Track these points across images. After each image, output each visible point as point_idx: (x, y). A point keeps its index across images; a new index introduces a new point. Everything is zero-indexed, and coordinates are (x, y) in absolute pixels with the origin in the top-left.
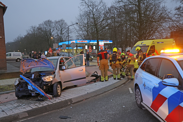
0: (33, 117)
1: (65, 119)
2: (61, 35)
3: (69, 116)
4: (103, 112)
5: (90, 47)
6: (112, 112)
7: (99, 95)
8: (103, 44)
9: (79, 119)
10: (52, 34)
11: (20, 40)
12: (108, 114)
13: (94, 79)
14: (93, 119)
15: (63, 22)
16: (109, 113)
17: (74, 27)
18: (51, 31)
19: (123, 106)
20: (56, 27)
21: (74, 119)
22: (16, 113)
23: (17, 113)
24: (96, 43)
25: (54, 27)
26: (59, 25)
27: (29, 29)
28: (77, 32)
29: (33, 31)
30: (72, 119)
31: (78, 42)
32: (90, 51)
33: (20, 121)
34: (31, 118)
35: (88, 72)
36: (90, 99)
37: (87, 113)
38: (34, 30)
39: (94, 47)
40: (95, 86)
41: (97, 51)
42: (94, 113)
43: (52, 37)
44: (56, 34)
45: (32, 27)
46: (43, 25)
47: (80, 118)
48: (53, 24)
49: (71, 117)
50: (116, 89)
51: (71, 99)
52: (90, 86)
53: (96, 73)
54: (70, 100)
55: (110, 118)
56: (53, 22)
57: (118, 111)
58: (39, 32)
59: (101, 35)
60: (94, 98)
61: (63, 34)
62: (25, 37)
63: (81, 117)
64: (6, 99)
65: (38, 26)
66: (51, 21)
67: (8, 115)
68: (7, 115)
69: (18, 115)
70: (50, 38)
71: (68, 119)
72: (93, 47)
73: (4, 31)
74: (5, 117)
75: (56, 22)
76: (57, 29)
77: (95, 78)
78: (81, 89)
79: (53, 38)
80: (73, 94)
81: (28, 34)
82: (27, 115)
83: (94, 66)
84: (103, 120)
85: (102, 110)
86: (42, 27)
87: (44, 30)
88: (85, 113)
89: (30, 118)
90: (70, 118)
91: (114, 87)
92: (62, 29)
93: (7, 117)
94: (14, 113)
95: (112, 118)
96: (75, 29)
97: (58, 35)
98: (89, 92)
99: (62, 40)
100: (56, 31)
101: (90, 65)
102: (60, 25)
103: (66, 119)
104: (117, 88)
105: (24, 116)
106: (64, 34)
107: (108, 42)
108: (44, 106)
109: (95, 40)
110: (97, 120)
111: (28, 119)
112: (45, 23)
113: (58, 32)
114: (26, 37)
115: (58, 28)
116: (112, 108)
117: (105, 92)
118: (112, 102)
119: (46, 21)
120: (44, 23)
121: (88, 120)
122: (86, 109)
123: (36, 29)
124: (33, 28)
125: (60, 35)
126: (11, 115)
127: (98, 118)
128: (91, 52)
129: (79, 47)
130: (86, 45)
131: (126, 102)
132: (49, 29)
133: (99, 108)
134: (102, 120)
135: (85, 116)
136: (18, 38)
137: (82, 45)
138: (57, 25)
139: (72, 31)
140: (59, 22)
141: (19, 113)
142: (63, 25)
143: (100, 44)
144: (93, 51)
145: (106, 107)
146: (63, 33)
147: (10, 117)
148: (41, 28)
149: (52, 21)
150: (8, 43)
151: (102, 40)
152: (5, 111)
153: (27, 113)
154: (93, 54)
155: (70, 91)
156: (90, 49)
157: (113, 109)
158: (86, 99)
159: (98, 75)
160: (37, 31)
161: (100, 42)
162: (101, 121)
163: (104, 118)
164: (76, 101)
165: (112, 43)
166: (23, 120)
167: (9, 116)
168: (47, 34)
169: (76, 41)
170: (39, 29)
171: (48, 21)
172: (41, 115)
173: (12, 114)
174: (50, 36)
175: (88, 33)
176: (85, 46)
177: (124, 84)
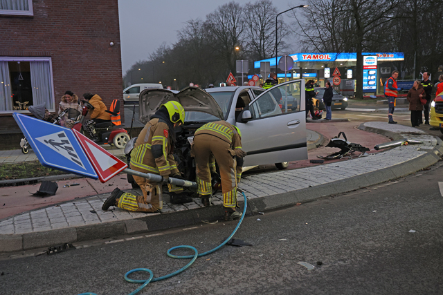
0: (158, 234)
1: (237, 246)
2: (262, 41)
3: (247, 241)
4: (344, 239)
5: (337, 71)
6: (371, 242)
7: (343, 193)
8: (376, 64)
9: (273, 251)
10: (240, 38)
11: (163, 57)
12: (359, 248)
13: (337, 154)
14: (313, 255)
15: (266, 7)
16: (363, 243)
17: (295, 20)
18: (237, 32)
19: (411, 231)
20: (248, 20)
21: (259, 250)
22: (121, 219)
23: (123, 221)
24: (353, 62)
25: (243, 22)
26: (256, 16)
27: (185, 28)
28: (303, 33)
29: (192, 33)
30: (254, 250)
31: (306, 59)
32: (337, 83)
33: (128, 239)
34: (154, 235)
35: (322, 135)
36: (313, 203)
37: (297, 239)
38: (195, 30)
39: (350, 74)
40: (333, 171)
41: (355, 82)
42: (318, 240)
43: (237, 46)
44: (250, 40)
45: (192, 24)
46: (216, 15)
47: (276, 249)
48: (243, 13)
49: (253, 243)
50: (396, 182)
51: (263, 198)
52: (320, 170)
53: (341, 138)
54: (259, 202)
55: (363, 258)
56: (241, 9)
57: (393, 241)
58: (208, 36)
59: (368, 39)
60: (326, 201)
61: (267, 38)
62: (175, 49)
63: (279, 246)
64: (110, 187)
65: (205, 20)
66: (238, 5)
67: (103, 222)
68: (100, 222)
69: (124, 224)
70: (234, 48)
71: (244, 247)
72: (346, 72)
73: (119, 29)
74: (95, 226)
75: (251, 8)
76: (251, 26)
77: (339, 150)
78: (294, 175)
79: (242, 49)
80: (269, 187)
81: (182, 40)
82: (146, 228)
83: (342, 121)
84: (341, 263)
85: (344, 235)
86: (214, 21)
87: (221, 29)
88: (293, 238)
89: (150, 236)
90: (251, 245)
91: (391, 178)
92: (265, 24)
93: (99, 225)
94: (116, 220)
95: (369, 259)
96: (297, 25)
97: (253, 43)
98: (313, 184)
99: (262, 55)
100: (250, 31)
101: (332, 118)
102: (259, 16)
103: (238, 248)
104: (401, 180)
105: (139, 230)
106: (270, 40)
107: (391, 58)
108: (189, 210)
109: (351, 52)
110: (324, 259)
111: (147, 236)
112: (221, 12)
113: (254, 33)
114: (178, 48)
115: (253, 24)
116: (375, 232)
117: (363, 188)
118: (379, 215)
119: (224, 7)
120: (219, 12)
121: (299, 255)
122: (298, 227)
123: (200, 27)
124: (194, 24)
125: (259, 42)
126: (108, 224)
127: (327, 255)
128: (338, 86)
129: (308, 73)
130: (326, 66)
131: (421, 220)
132: (231, 27)
133: (335, 228)
134: (339, 260)
135: (292, 245)
136: (159, 52)
137: (315, 67)
138: (252, 16)
139: (289, 30)
140: (257, 6)
141: (127, 220)
142: (267, 16)
143: (365, 64)
144: (345, 82)
145: (357, 226)
146: (266, 35)
147: (107, 227)
148: (213, 24)
149: (240, 5)
150: (137, 63)
151: (373, 50)
152: (98, 213)
153: (145, 222)
154: (344, 90)
155: (264, 178)
156: (337, 78)
157: (377, 233)
158: (303, 203)
159: (349, 143)
160: (203, 32)
161: (365, 57)
162: (335, 263)
163: (346, 257)
164: (275, 206)
165: (402, 59)
166: (133, 238)
167: (105, 224)
168: (227, 39)
169: (298, 57)
170: (208, 26)
171: (231, 5)
172: (180, 230)
173: (111, 221)
174: (234, 44)
175: (333, 34)
176: (323, 70)
177: (425, 172)
